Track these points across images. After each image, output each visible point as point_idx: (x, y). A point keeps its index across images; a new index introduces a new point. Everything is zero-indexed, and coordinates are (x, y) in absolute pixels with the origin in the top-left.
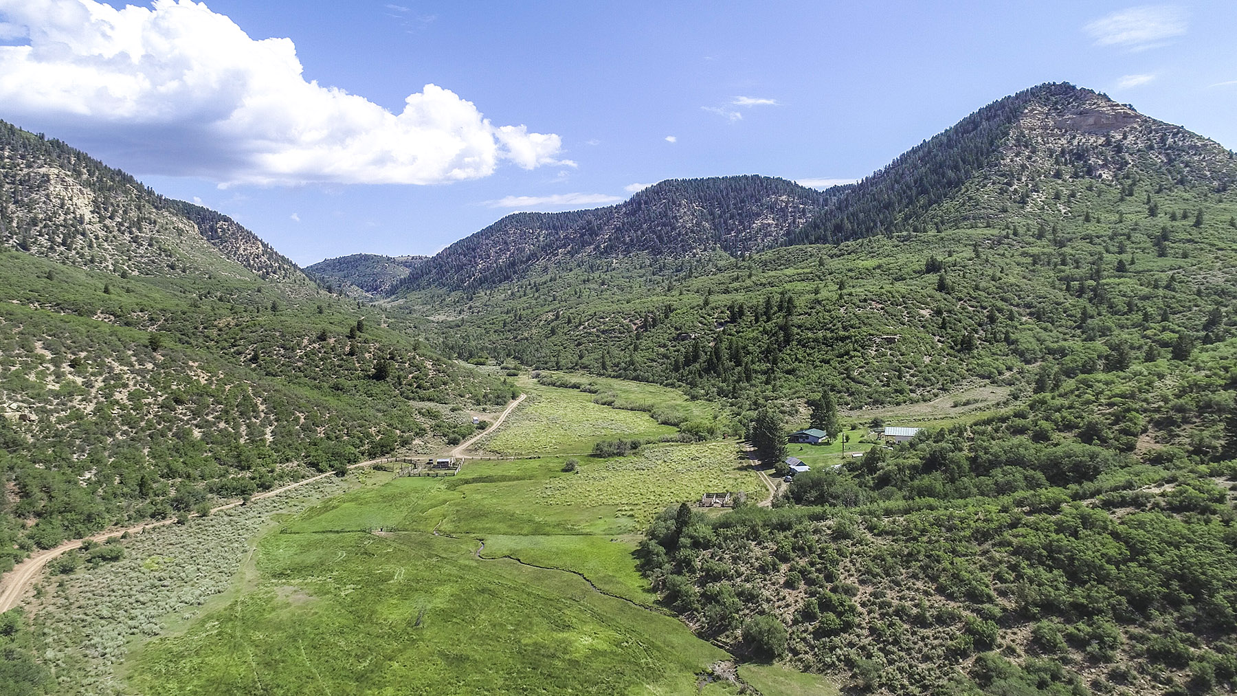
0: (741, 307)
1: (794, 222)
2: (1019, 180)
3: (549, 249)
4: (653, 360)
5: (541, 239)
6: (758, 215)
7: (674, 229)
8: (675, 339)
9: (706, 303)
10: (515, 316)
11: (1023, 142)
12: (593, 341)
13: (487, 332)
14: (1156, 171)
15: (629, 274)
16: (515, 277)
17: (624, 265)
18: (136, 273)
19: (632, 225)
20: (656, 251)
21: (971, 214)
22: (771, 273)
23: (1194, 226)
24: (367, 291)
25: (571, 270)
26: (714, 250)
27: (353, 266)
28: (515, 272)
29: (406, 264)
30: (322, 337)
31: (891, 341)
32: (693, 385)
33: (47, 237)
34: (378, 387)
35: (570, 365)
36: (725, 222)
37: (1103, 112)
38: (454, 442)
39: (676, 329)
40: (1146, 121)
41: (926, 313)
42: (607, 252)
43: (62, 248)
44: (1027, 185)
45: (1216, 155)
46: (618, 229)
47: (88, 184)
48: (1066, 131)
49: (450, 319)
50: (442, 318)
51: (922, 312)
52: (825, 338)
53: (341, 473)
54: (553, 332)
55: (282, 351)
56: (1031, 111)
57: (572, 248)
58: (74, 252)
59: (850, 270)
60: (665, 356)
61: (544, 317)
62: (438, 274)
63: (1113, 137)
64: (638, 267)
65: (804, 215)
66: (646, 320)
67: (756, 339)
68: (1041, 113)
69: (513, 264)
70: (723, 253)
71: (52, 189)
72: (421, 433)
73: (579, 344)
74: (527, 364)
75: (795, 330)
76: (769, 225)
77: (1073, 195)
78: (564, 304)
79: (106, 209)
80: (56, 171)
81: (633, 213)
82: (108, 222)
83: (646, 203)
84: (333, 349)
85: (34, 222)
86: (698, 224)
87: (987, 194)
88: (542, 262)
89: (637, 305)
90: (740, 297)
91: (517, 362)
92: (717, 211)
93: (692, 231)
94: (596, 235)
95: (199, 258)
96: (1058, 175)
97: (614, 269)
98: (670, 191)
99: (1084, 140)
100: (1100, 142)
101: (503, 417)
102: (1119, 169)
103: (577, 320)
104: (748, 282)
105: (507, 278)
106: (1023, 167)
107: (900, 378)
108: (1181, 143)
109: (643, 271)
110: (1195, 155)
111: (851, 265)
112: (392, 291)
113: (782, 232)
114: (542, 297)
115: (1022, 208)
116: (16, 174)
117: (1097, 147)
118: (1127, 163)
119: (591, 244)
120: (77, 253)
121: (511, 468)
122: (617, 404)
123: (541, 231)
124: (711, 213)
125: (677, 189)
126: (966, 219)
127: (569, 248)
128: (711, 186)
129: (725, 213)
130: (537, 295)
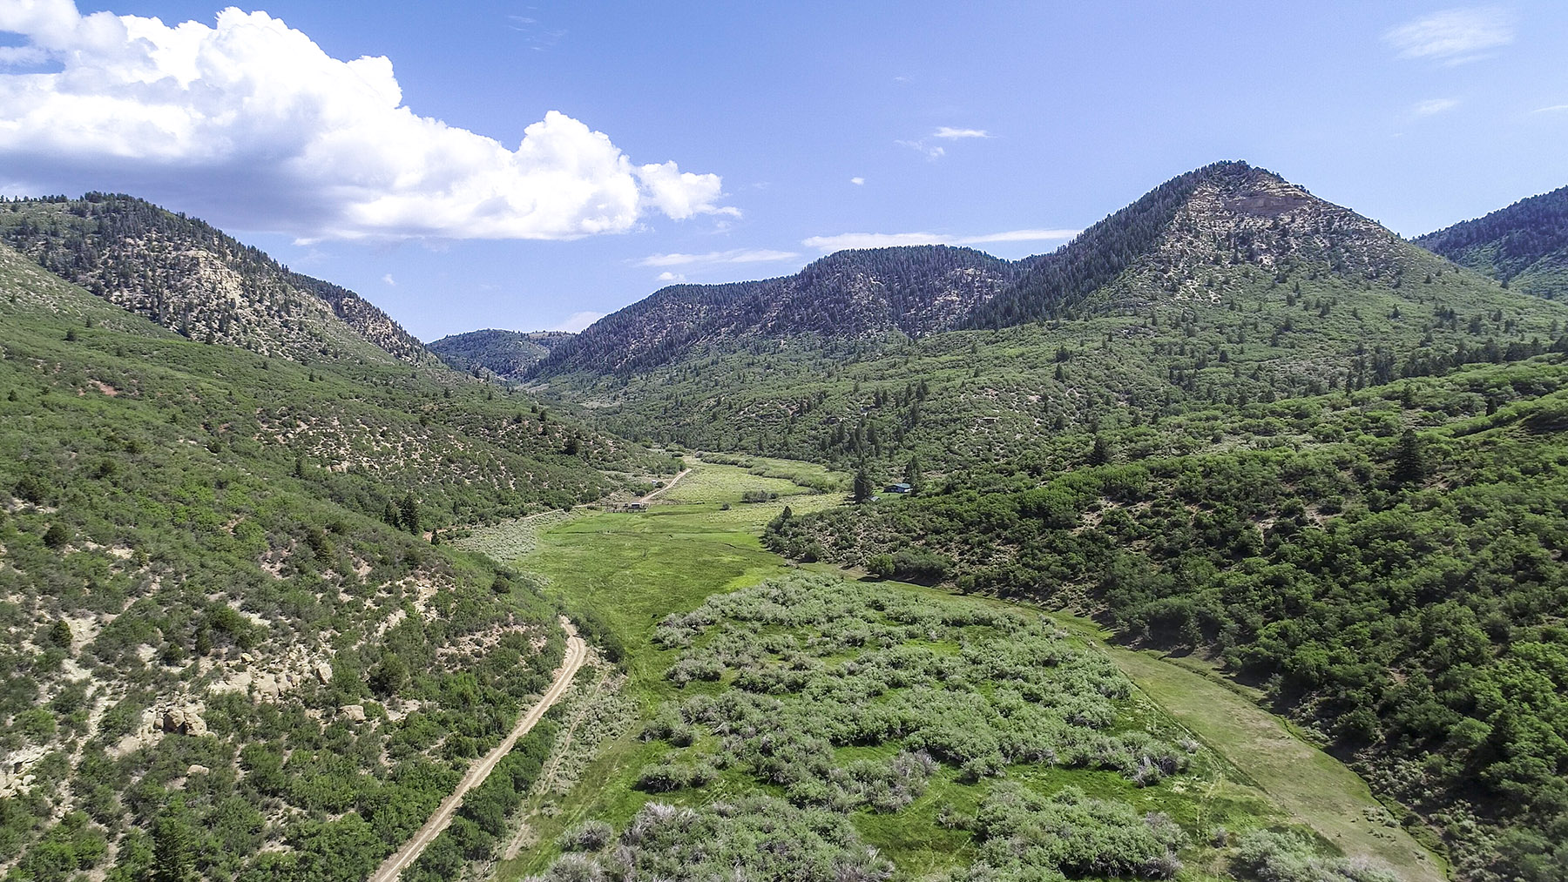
0: (885, 393)
1: (980, 298)
2: (1176, 266)
3: (711, 328)
4: (804, 442)
5: (702, 315)
6: (941, 291)
7: (848, 306)
8: (825, 423)
9: (856, 390)
10: (677, 402)
11: (1187, 227)
12: (752, 426)
13: (648, 419)
14: (1317, 256)
15: (798, 357)
16: (673, 359)
17: (792, 346)
18: (291, 359)
19: (802, 301)
20: (828, 331)
21: (1121, 302)
22: (927, 360)
23: (1319, 316)
24: (499, 374)
25: (735, 352)
26: (891, 330)
27: (480, 344)
28: (673, 354)
29: (544, 341)
30: (518, 420)
31: (989, 421)
32: (834, 460)
33: (204, 323)
34: (571, 460)
35: (730, 447)
36: (905, 299)
37: (1273, 194)
38: (641, 494)
39: (827, 413)
40: (1317, 203)
41: (1034, 399)
42: (774, 331)
43: (220, 334)
44: (1183, 272)
45: (1379, 239)
46: (787, 306)
47: (236, 267)
48: (1235, 214)
49: (606, 406)
50: (596, 405)
51: (1031, 398)
52: (942, 420)
53: (568, 509)
54: (715, 417)
55: (487, 431)
56: (1201, 193)
57: (736, 327)
58: (230, 338)
59: (997, 358)
60: (815, 438)
61: (706, 404)
62: (585, 355)
63: (1281, 220)
64: (808, 348)
65: (992, 290)
66: (802, 405)
67: (892, 422)
68: (1211, 194)
69: (670, 345)
70: (901, 333)
71: (202, 273)
72: (615, 489)
73: (739, 428)
74: (690, 447)
75: (923, 413)
76: (953, 301)
77: (1226, 282)
78: (726, 389)
79: (254, 293)
80: (205, 254)
81: (804, 288)
82: (257, 305)
83: (818, 276)
84: (528, 429)
85: (190, 307)
86: (874, 301)
87: (1140, 282)
88: (703, 342)
89: (795, 391)
90: (888, 384)
91: (681, 446)
92: (897, 286)
93: (868, 309)
94: (763, 313)
95: (348, 343)
96: (1217, 261)
97: (782, 351)
98: (845, 263)
99: (1251, 224)
100: (1268, 225)
101: (674, 481)
102: (1281, 254)
103: (737, 406)
104: (904, 369)
105: (664, 360)
106: (1183, 252)
107: (990, 450)
108: (1346, 227)
109: (813, 353)
110: (1357, 239)
111: (999, 353)
112: (531, 374)
113: (966, 309)
114: (703, 382)
115: (1172, 296)
116: (166, 257)
117: (1263, 230)
118: (1290, 248)
119: (758, 323)
120: (234, 339)
121: (685, 508)
122: (766, 473)
123: (702, 306)
124: (890, 289)
125: (852, 261)
126: (1117, 306)
127: (733, 327)
128: (891, 257)
129: (905, 289)
130: (697, 379)
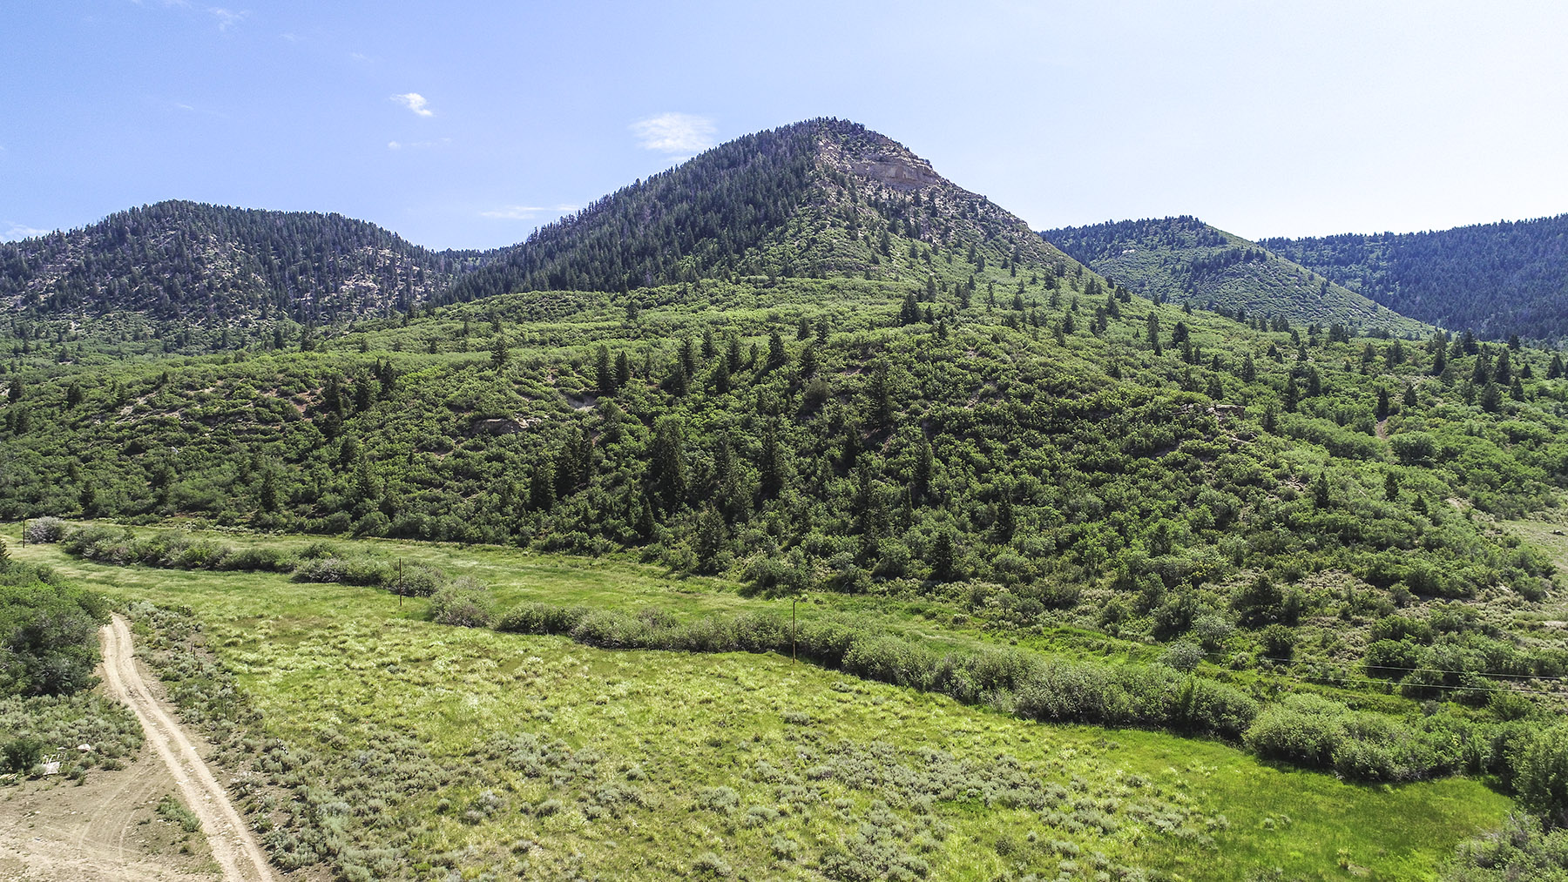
0: (621, 362)
1: (408, 290)
6: (349, 272)
7: (198, 278)
8: (467, 432)
12: (180, 442)
15: (115, 348)
17: (96, 333)
19: (108, 266)
20: (163, 313)
26: (278, 318)
35: (135, 503)
36: (293, 278)
37: (905, 163)
42: (54, 308)
46: (75, 272)
64: (129, 337)
65: (421, 281)
70: (296, 325)
76: (369, 289)
81: (108, 246)
83: (134, 232)
86: (244, 275)
92: (275, 260)
93: (235, 285)
94: (28, 278)
97: (73, 339)
98: (182, 218)
99: (892, 195)
103: (101, 394)
109: (142, 344)
113: (390, 303)
119: (15, 292)
124: (265, 262)
129: (289, 264)
